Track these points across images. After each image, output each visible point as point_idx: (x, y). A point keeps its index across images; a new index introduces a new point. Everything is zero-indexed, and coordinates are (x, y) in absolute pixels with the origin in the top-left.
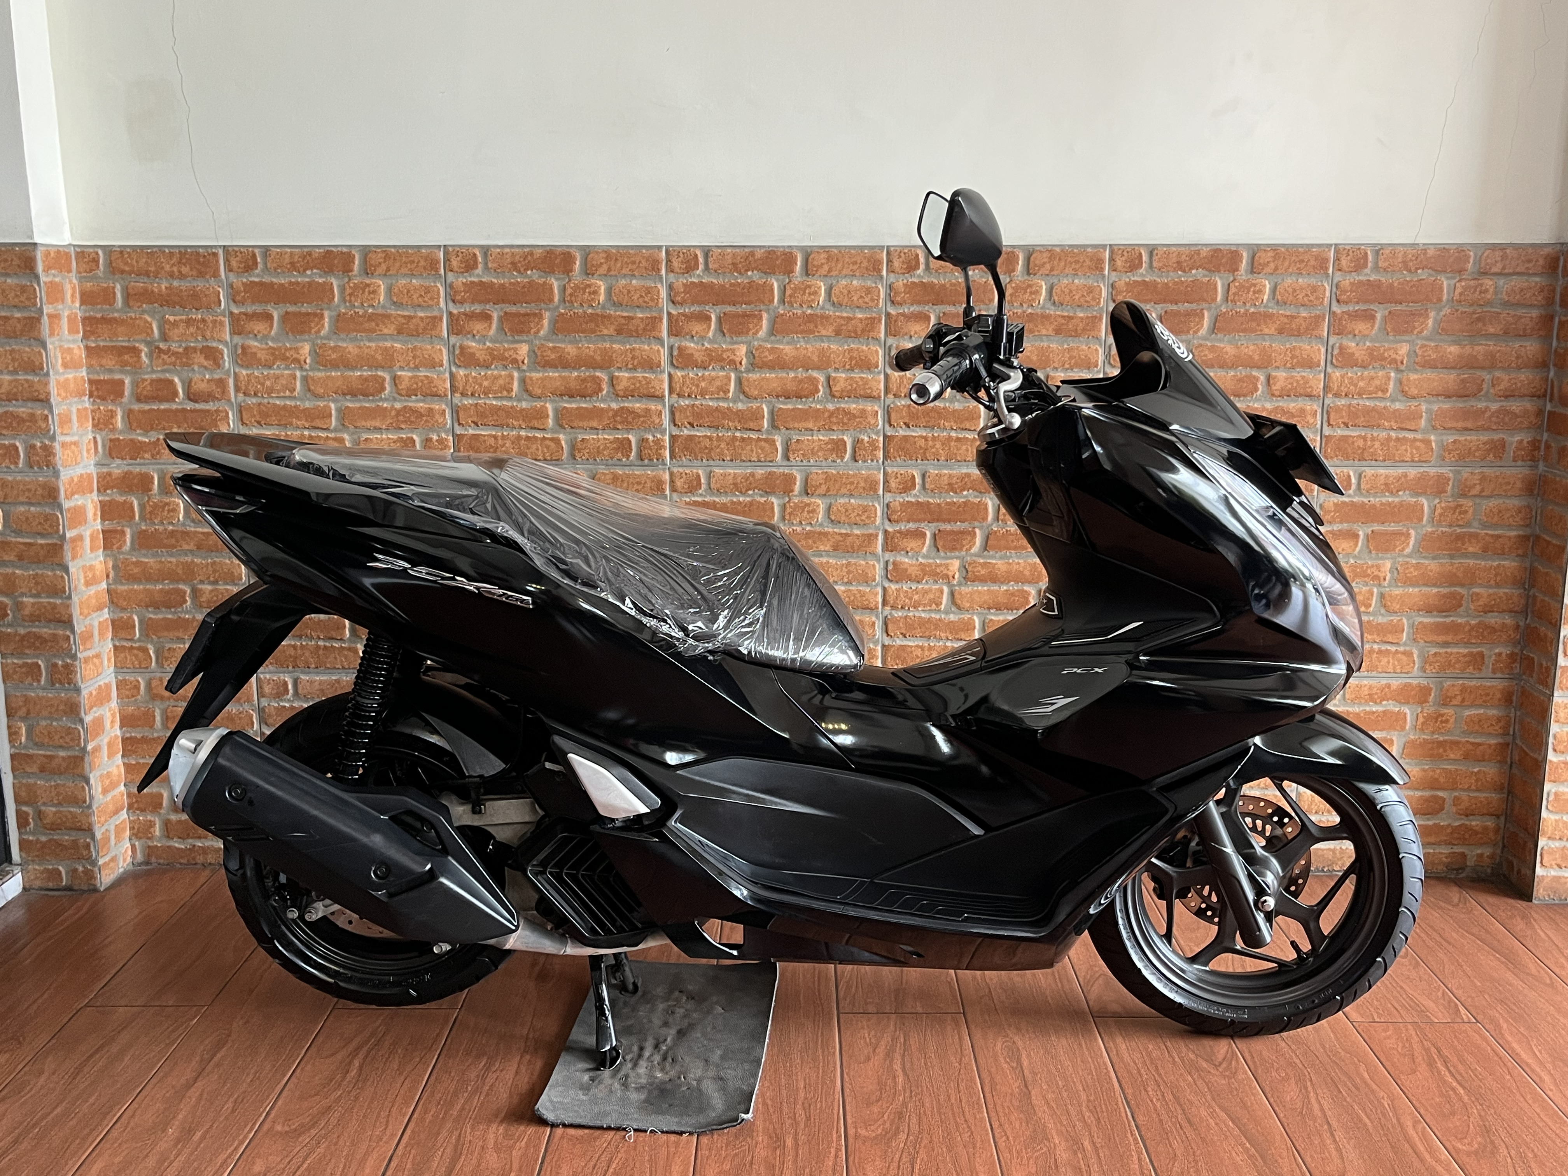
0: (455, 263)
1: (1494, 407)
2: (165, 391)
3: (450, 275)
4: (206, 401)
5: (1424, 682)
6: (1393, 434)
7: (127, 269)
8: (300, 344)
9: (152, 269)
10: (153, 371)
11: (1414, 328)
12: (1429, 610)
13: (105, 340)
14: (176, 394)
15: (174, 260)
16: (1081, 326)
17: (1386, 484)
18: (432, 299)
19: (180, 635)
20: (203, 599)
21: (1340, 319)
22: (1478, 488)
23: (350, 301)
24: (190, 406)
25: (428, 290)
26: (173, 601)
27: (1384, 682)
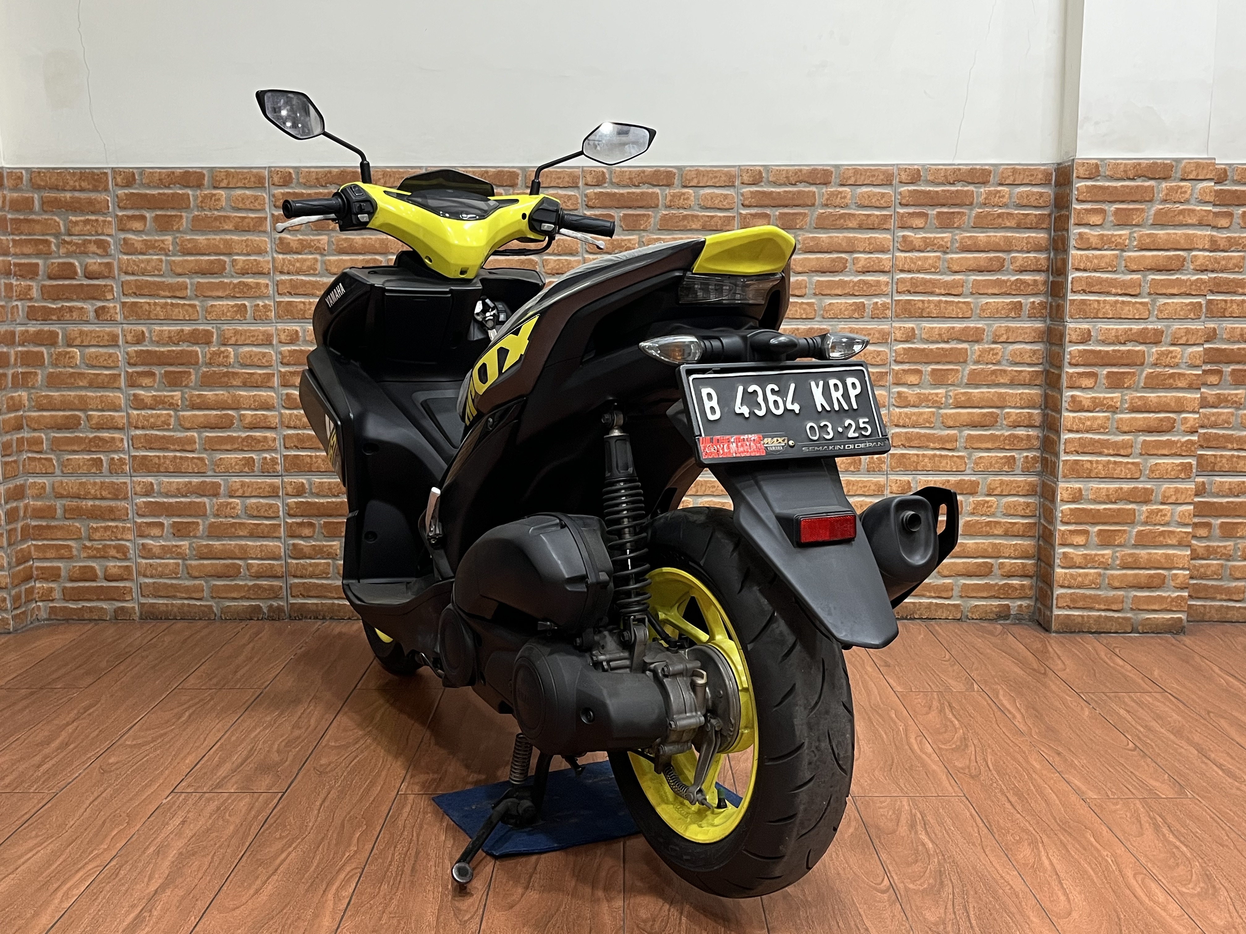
0: (276, 179)
1: (1013, 278)
2: (68, 272)
3: (272, 187)
4: (97, 278)
5: (973, 478)
6: (944, 299)
7: (42, 184)
8: (166, 237)
9: (61, 184)
10: (60, 257)
11: (954, 223)
12: (974, 426)
13: (26, 235)
14: (76, 273)
15: (77, 177)
16: (720, 222)
17: (940, 335)
18: (259, 204)
19: (76, 448)
20: (94, 422)
21: (902, 217)
22: (1005, 337)
23: (202, 207)
24: (86, 282)
25: (256, 198)
26: (71, 424)
27: (944, 478)
